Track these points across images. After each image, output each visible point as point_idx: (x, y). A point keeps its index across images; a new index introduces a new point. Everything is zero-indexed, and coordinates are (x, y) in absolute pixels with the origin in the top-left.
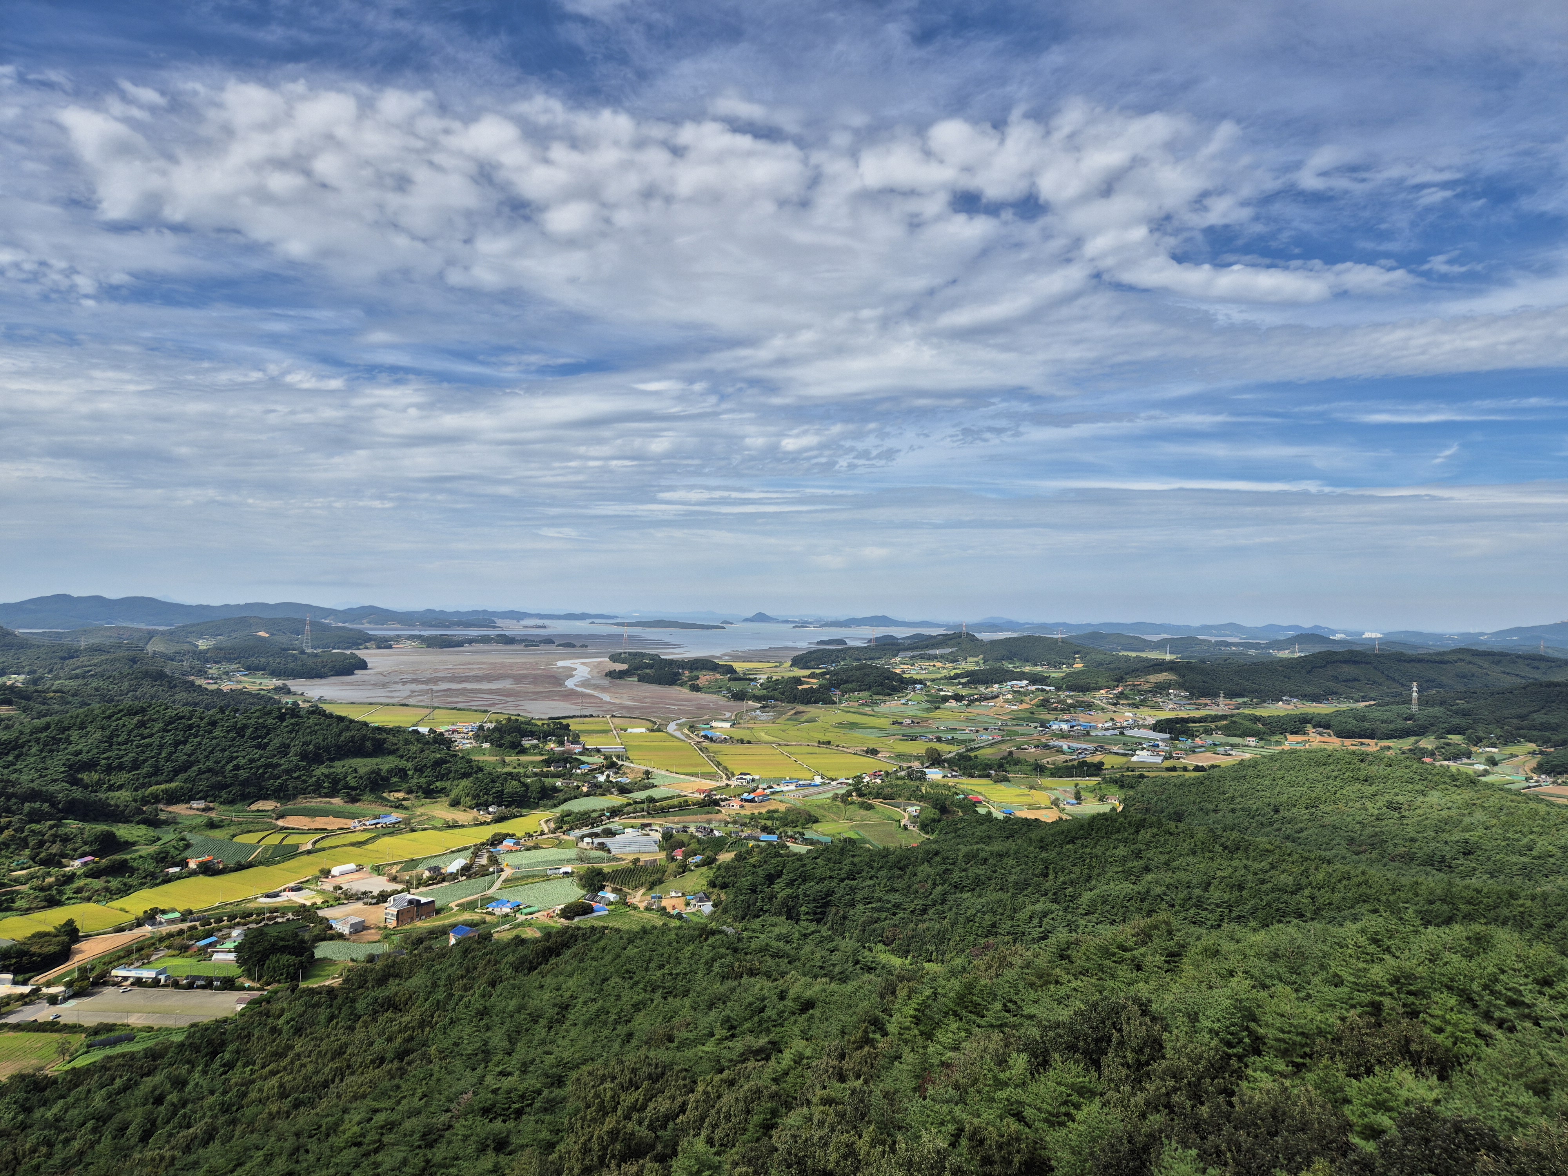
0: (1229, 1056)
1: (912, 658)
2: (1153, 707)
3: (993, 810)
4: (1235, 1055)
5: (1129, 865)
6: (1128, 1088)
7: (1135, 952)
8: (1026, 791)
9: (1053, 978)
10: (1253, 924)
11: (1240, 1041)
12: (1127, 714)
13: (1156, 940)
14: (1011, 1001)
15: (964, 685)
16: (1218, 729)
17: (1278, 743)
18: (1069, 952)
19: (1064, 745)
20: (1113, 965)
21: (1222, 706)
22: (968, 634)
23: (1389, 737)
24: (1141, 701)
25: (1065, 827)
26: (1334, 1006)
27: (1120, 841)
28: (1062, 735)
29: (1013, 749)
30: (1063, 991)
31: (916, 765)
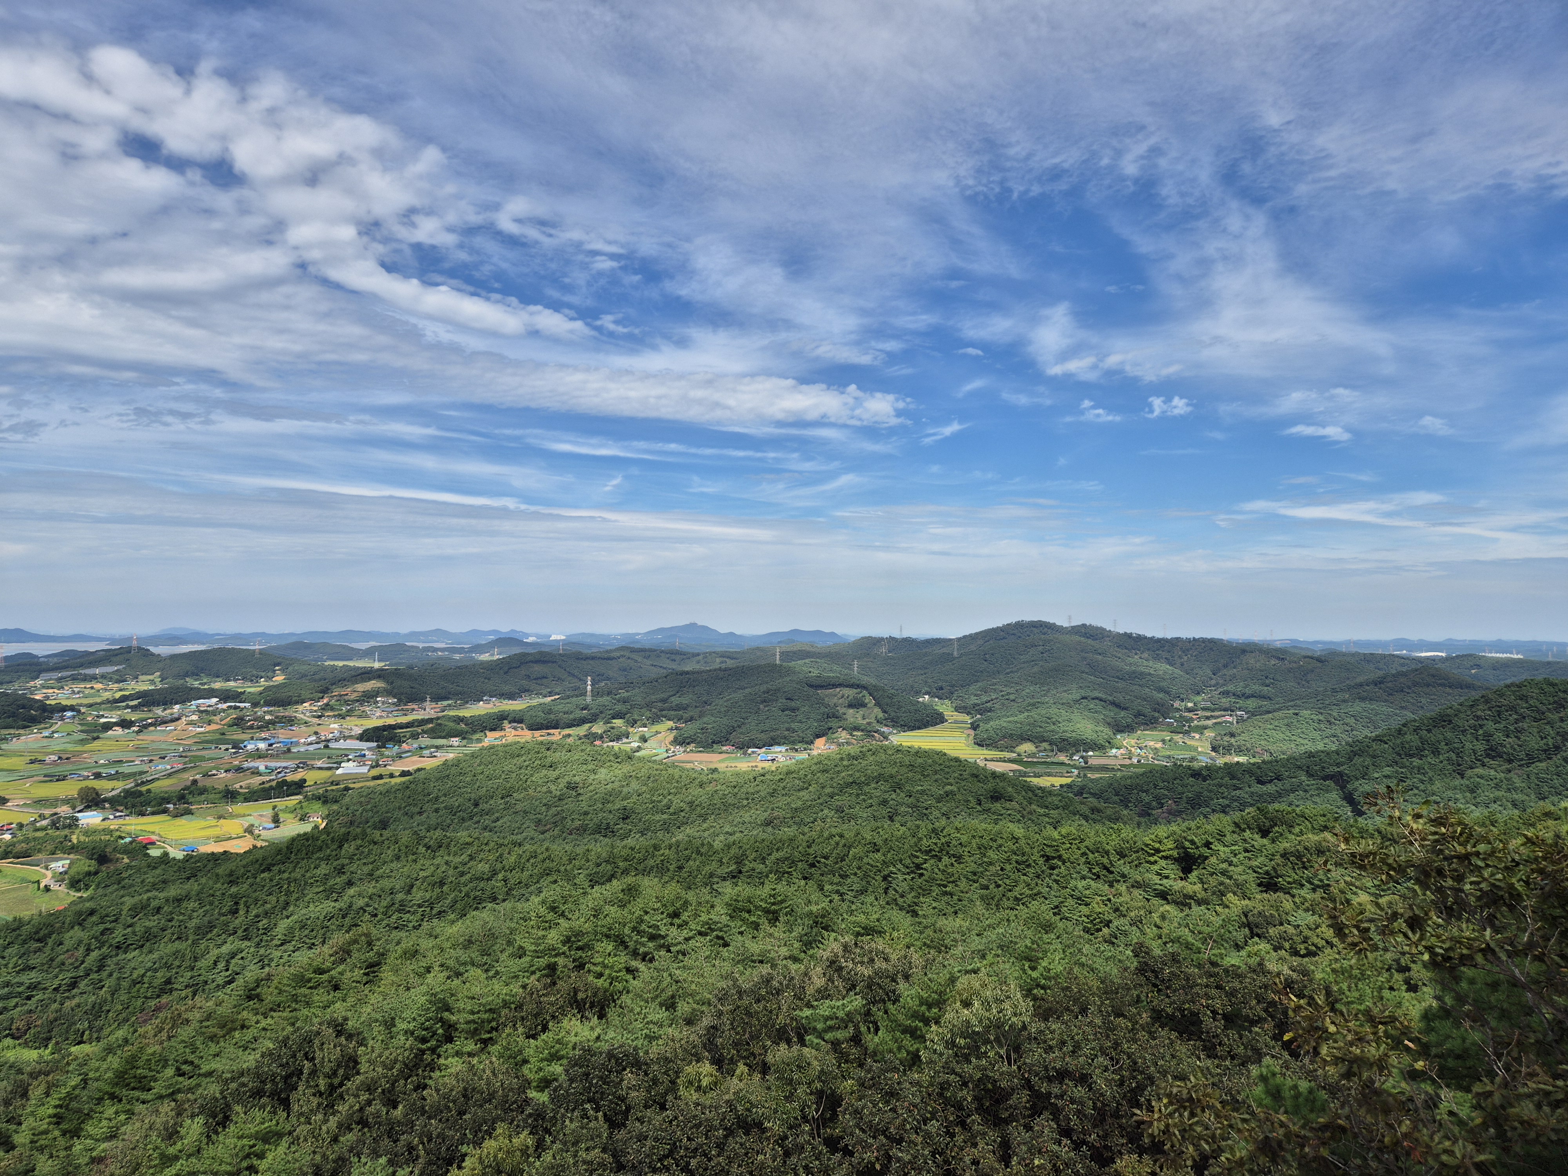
0: (423, 1052)
1: (59, 680)
2: (360, 717)
3: (170, 849)
4: (429, 1049)
5: (331, 882)
6: (320, 1116)
7: (332, 973)
8: (212, 821)
9: (238, 1023)
10: (452, 917)
11: (434, 1034)
12: (332, 726)
13: (355, 954)
14: (186, 1062)
15: (134, 708)
16: (424, 732)
17: (479, 740)
18: (259, 990)
19: (261, 766)
20: (307, 991)
21: (429, 710)
22: (139, 648)
23: (570, 726)
24: (348, 711)
25: (259, 855)
26: (517, 977)
27: (321, 859)
28: (259, 755)
29: (198, 777)
30: (249, 1034)
31: (64, 810)
